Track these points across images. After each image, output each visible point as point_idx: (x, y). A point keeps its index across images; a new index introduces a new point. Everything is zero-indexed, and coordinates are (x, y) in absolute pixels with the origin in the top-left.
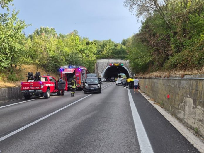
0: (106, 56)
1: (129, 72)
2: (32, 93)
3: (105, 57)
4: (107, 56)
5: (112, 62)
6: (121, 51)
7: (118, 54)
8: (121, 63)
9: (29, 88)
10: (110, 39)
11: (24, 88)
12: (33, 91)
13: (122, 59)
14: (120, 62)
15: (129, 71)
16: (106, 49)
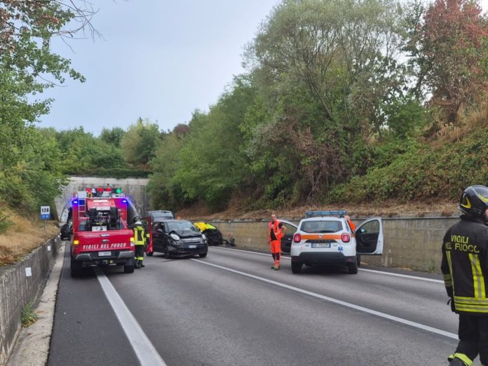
0: (75, 169)
1: (135, 209)
2: (108, 258)
3: (73, 171)
4: (78, 169)
5: (92, 185)
6: (113, 158)
7: (104, 164)
8: (116, 187)
9: (100, 247)
10: (81, 127)
11: (84, 247)
12: (109, 254)
13: (118, 178)
14: (114, 185)
15: (136, 207)
16: (75, 150)
